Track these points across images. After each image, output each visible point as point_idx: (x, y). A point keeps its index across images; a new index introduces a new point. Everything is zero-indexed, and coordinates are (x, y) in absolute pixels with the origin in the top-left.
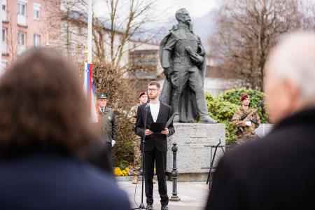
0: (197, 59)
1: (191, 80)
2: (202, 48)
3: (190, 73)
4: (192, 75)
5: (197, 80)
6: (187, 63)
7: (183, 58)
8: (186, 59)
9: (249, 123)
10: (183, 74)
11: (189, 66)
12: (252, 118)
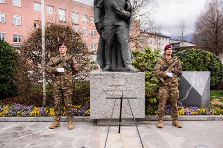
0: (121, 13)
1: (117, 33)
2: (128, 4)
3: (117, 26)
4: (118, 28)
5: (122, 32)
6: (113, 18)
7: (110, 13)
8: (112, 14)
9: (170, 74)
10: (110, 28)
11: (115, 20)
12: (173, 69)
